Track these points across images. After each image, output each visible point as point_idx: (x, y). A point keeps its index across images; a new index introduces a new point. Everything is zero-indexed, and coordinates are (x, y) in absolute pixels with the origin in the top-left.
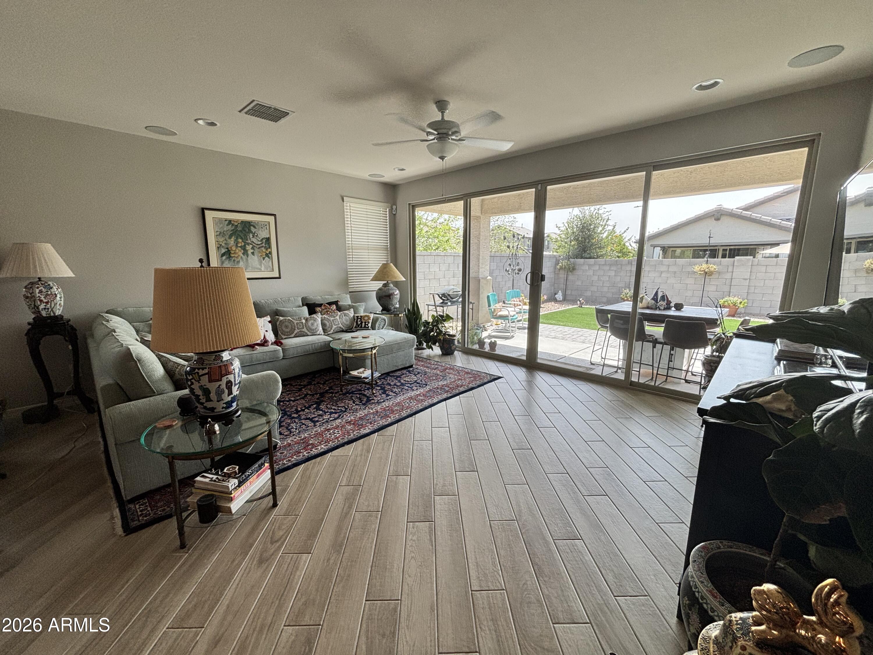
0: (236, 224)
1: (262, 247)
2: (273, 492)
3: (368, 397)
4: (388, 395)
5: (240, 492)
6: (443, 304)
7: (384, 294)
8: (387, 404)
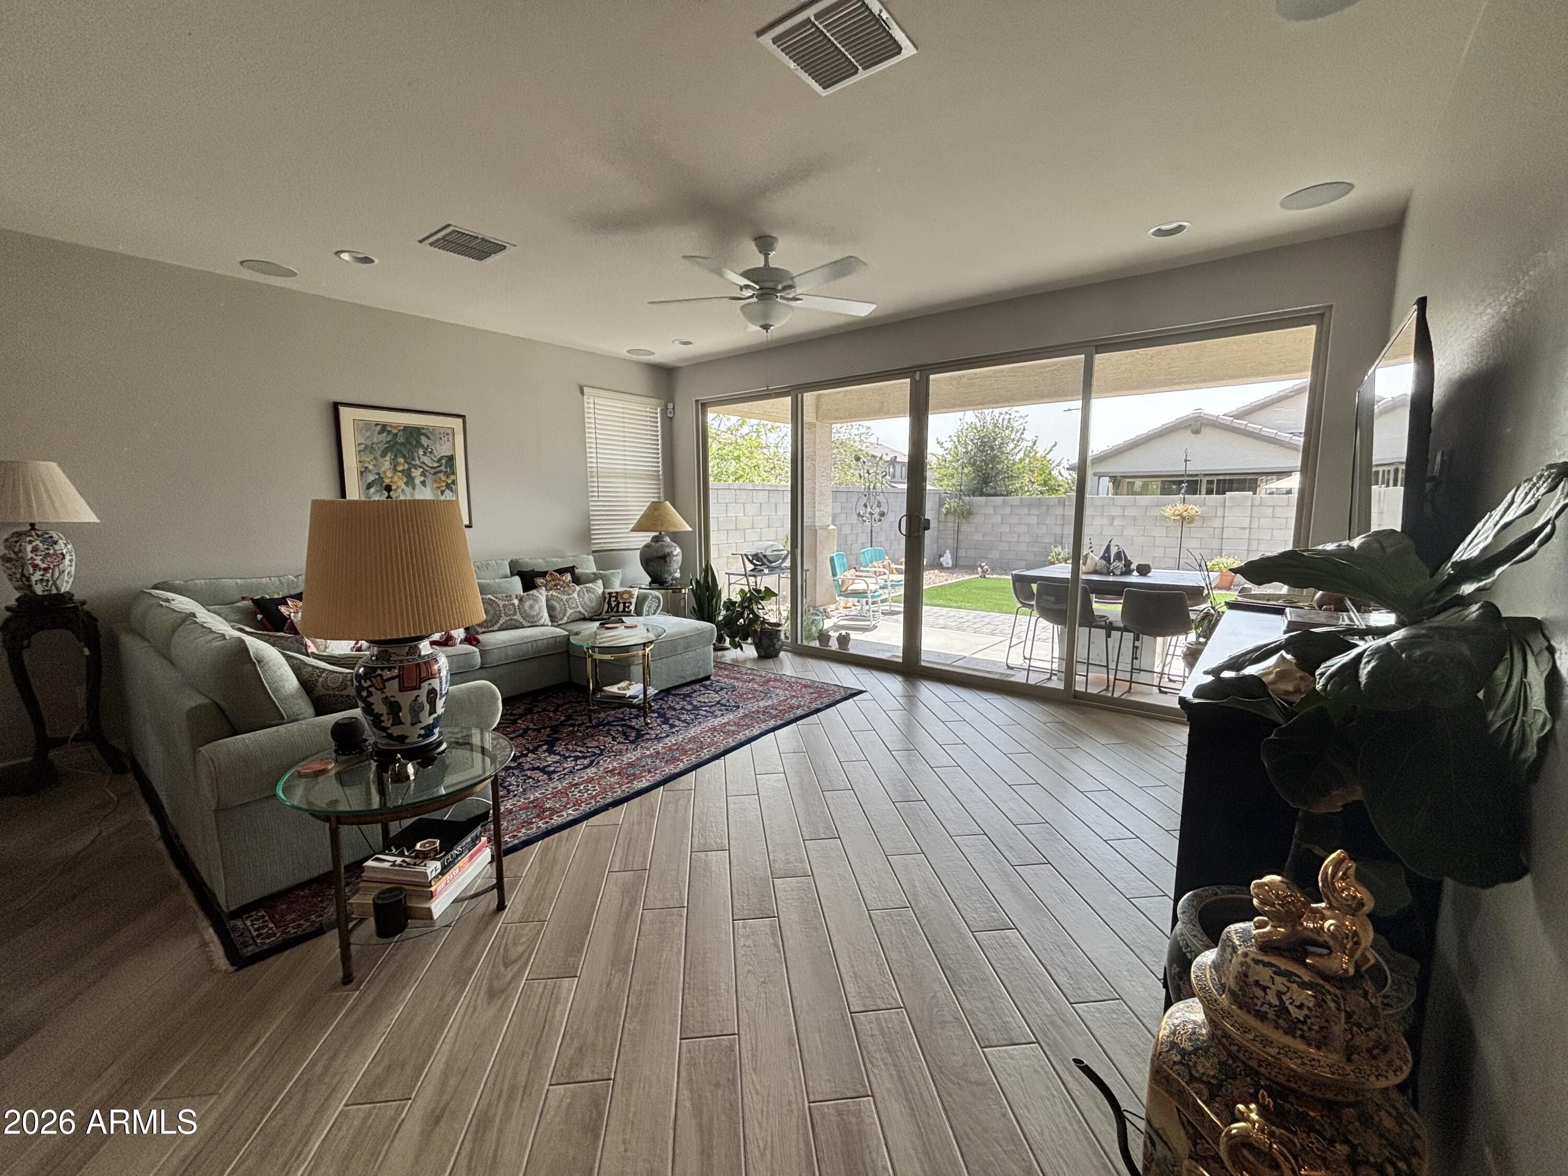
0: (395, 431)
1: (441, 472)
2: (499, 885)
3: (638, 731)
4: (672, 726)
5: (443, 885)
6: (756, 572)
7: (655, 554)
8: (672, 740)
